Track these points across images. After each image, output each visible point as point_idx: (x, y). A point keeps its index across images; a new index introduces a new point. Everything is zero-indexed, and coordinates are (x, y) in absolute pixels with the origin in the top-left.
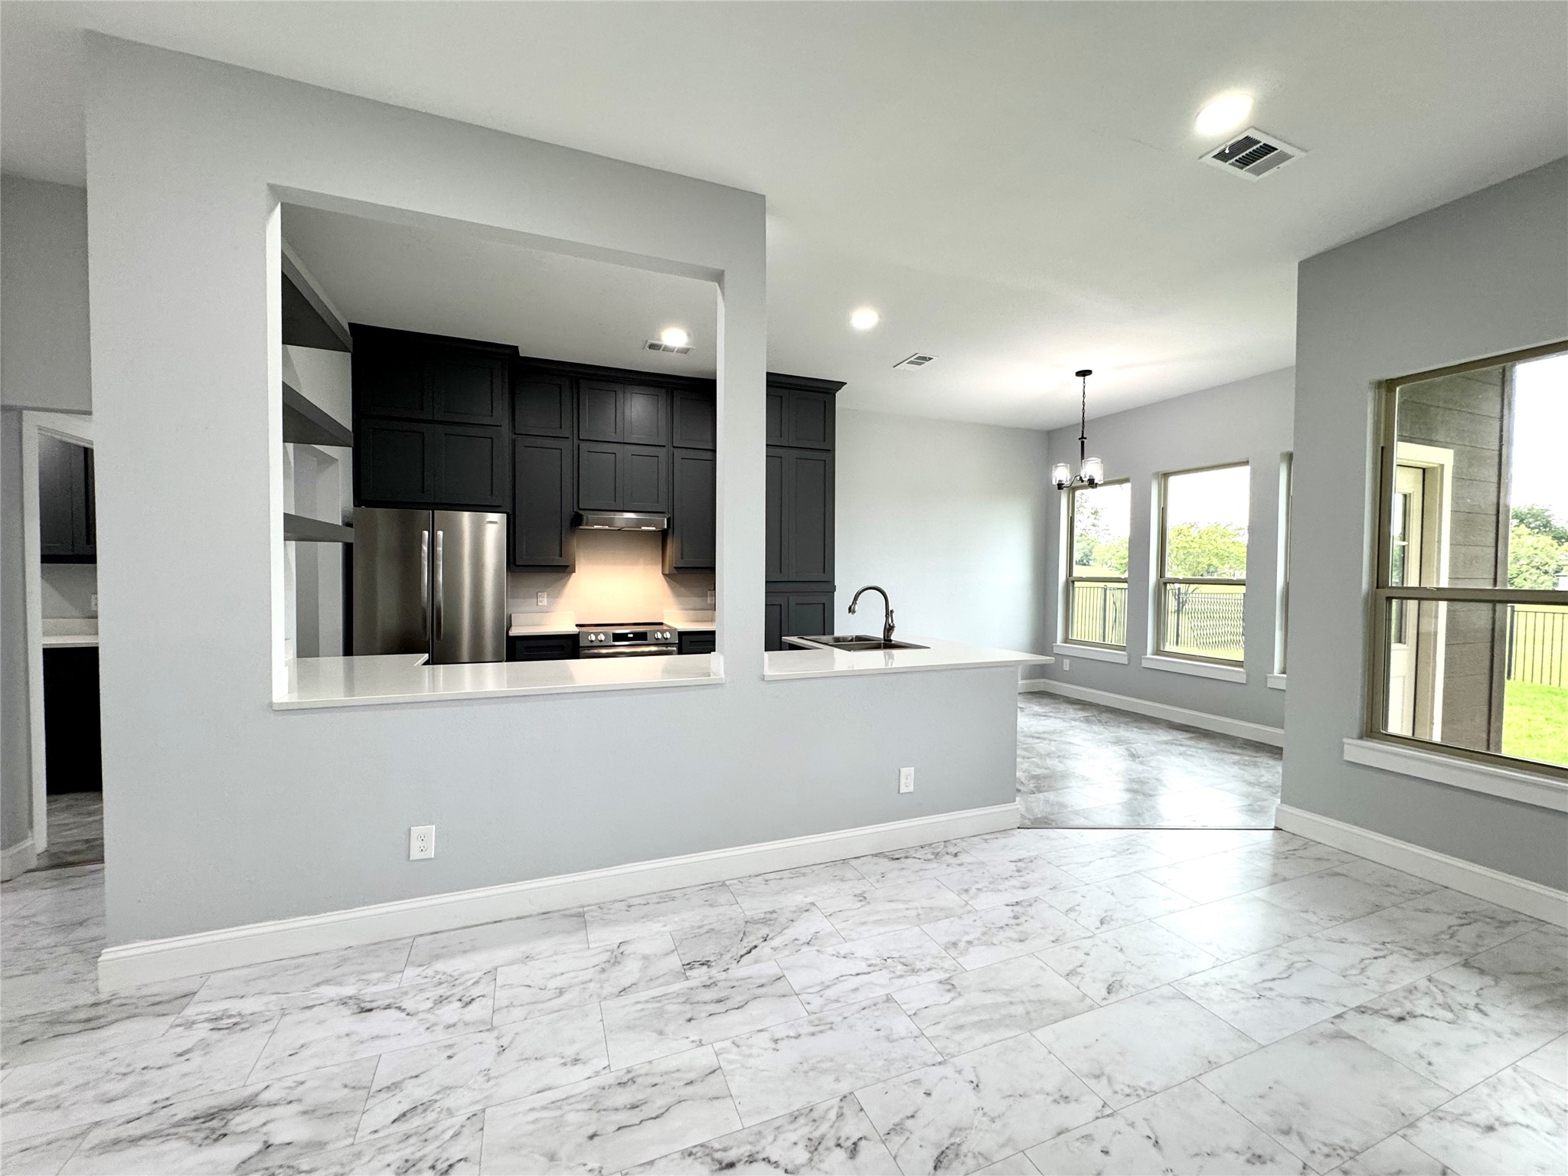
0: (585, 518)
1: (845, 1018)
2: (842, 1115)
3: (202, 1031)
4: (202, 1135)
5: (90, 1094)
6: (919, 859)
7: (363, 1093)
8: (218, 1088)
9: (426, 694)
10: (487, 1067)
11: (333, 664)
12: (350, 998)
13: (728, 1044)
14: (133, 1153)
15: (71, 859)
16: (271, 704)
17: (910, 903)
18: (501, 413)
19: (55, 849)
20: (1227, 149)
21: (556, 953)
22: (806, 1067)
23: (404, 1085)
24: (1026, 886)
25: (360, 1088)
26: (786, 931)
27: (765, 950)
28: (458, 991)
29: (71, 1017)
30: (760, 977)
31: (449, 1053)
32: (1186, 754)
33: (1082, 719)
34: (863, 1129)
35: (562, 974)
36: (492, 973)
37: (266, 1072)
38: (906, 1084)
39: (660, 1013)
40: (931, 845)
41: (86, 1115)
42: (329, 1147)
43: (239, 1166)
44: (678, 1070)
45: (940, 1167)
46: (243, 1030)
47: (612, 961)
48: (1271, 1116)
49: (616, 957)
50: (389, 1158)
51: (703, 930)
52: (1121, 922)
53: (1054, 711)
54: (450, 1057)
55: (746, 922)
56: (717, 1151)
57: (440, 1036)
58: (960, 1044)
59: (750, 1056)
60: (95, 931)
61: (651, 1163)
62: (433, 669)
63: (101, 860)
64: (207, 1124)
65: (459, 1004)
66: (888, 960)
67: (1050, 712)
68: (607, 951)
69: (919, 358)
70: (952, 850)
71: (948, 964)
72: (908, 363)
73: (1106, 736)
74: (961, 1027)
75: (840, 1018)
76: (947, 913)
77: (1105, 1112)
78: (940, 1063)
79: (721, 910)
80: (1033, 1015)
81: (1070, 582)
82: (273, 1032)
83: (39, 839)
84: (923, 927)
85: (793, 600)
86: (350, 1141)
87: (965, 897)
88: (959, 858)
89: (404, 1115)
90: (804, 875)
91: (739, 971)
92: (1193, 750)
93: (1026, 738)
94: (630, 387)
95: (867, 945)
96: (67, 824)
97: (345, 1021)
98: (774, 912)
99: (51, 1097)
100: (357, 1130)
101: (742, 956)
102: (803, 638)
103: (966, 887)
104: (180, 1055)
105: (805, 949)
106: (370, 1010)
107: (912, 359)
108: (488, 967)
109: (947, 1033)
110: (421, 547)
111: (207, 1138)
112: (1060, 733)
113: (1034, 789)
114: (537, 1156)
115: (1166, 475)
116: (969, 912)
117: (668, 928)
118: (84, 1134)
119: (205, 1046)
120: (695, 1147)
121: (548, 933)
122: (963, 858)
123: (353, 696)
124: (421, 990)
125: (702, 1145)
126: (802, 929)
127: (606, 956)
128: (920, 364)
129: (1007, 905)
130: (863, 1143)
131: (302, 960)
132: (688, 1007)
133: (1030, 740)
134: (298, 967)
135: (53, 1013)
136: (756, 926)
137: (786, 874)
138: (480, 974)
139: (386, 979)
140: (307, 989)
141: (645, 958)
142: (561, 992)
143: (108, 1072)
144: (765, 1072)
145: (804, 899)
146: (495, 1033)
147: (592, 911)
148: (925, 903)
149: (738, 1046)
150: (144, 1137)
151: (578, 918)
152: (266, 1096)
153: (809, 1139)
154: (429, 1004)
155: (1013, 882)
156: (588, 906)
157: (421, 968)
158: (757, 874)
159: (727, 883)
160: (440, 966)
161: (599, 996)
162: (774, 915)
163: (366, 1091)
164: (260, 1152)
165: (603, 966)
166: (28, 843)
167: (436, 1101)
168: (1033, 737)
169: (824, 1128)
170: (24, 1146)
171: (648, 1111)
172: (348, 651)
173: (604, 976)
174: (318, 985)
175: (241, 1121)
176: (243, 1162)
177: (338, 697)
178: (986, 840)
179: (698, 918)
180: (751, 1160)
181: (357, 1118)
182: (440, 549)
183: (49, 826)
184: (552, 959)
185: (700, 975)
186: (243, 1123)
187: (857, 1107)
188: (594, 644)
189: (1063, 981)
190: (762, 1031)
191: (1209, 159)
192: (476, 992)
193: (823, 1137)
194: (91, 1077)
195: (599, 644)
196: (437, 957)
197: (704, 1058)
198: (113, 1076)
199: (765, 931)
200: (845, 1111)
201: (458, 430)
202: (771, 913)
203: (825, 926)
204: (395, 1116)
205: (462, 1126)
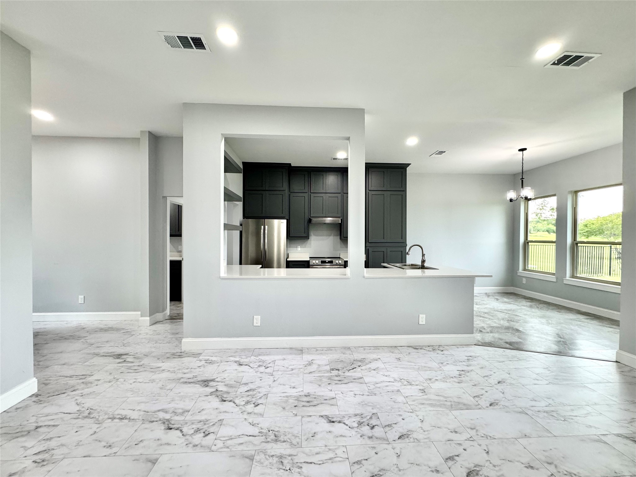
0: (312, 220)
1: (381, 393)
2: (372, 418)
3: (203, 363)
4: (204, 385)
5: (181, 371)
6: (426, 350)
7: (239, 384)
8: (206, 375)
9: (262, 276)
10: (270, 384)
11: (237, 267)
12: (237, 361)
13: (340, 392)
14: (189, 385)
15: (175, 318)
16: (220, 277)
17: (417, 364)
18: (285, 186)
19: (171, 315)
20: (556, 61)
21: (293, 359)
22: (363, 403)
23: (249, 384)
24: (469, 365)
25: (238, 382)
26: (367, 365)
27: (359, 369)
28: (264, 364)
29: (176, 354)
30: (355, 377)
31: (261, 379)
32: (581, 326)
33: (528, 306)
34: (378, 423)
35: (293, 365)
36: (274, 361)
37: (217, 374)
38: (396, 415)
39: (321, 380)
40: (433, 346)
41: (180, 375)
42: (230, 394)
43: (211, 393)
44: (323, 396)
45: (400, 439)
46: (212, 364)
47: (309, 364)
48: (545, 457)
49: (310, 364)
50: (244, 399)
51: (339, 360)
52: (508, 384)
53: (514, 301)
54: (261, 380)
55: (354, 360)
56: (330, 418)
57: (259, 374)
58: (420, 409)
59: (346, 397)
60: (180, 336)
61: (310, 416)
62: (264, 270)
63: (183, 319)
64: (204, 383)
65: (264, 368)
66: (402, 380)
67: (512, 302)
68: (308, 361)
69: (440, 152)
70: (441, 349)
71: (426, 385)
72: (435, 154)
73: (538, 314)
74: (423, 404)
75: (379, 393)
76: (430, 369)
77: (471, 439)
78: (411, 412)
79: (346, 355)
80: (453, 406)
81: (526, 243)
82: (219, 366)
83: (168, 312)
84: (419, 372)
85: (389, 250)
86: (235, 393)
87: (441, 365)
88: (443, 352)
89: (248, 391)
90: (379, 349)
91: (347, 374)
92: (587, 324)
93: (494, 312)
94: (328, 173)
95: (395, 375)
96: (173, 309)
97: (235, 366)
98: (365, 359)
99: (173, 370)
100: (237, 392)
101: (350, 370)
102: (389, 264)
103: (442, 362)
104: (199, 367)
105: (373, 371)
106: (242, 365)
107: (437, 153)
108: (273, 360)
109: (417, 404)
110: (261, 231)
111: (204, 386)
112: (513, 311)
113: (489, 332)
114: (280, 408)
115: (576, 192)
116: (441, 370)
117: (327, 358)
118: (180, 379)
119: (204, 366)
120: (324, 415)
121: (291, 354)
122: (445, 352)
123: (242, 276)
124: (255, 362)
125: (326, 415)
126: (373, 365)
127: (307, 363)
128: (441, 154)
129: (458, 370)
130: (376, 426)
131: (226, 350)
132: (329, 380)
133: (497, 312)
134: (225, 352)
135: (173, 353)
136: (357, 362)
137: (372, 348)
138: (271, 361)
139: (246, 358)
140: (227, 357)
141: (319, 365)
142: (292, 370)
143: (184, 368)
144: (349, 402)
145: (377, 357)
146: (273, 376)
147: (305, 350)
148: (423, 365)
149: (343, 394)
150: (191, 382)
151: (301, 351)
152: (217, 380)
153: (359, 422)
154: (257, 366)
155: (464, 363)
156: (305, 348)
157: (255, 357)
158: (362, 346)
159: (351, 348)
160: (260, 357)
161: (303, 373)
162: (364, 360)
163: (239, 383)
164: (215, 391)
165: (306, 365)
166: (166, 312)
167: (256, 389)
168: (498, 311)
169: (364, 420)
170: (169, 379)
171: (311, 404)
172: (241, 264)
173: (306, 368)
174: (230, 357)
175: (211, 384)
176: (212, 392)
177: (237, 276)
178: (458, 347)
179: (338, 357)
180: (340, 422)
181: (237, 389)
182: (266, 231)
183: (170, 309)
184: (291, 361)
185: (335, 373)
186: (212, 384)
187: (377, 417)
188: (314, 264)
189: (472, 399)
190: (351, 391)
191: (549, 66)
192: (269, 365)
193: (363, 422)
194: (181, 368)
195: (316, 264)
196: (260, 355)
197: (332, 394)
198: (185, 369)
199: (360, 364)
200: (373, 417)
201: (273, 192)
202: (363, 359)
203: (382, 366)
204: (246, 391)
205: (262, 396)
